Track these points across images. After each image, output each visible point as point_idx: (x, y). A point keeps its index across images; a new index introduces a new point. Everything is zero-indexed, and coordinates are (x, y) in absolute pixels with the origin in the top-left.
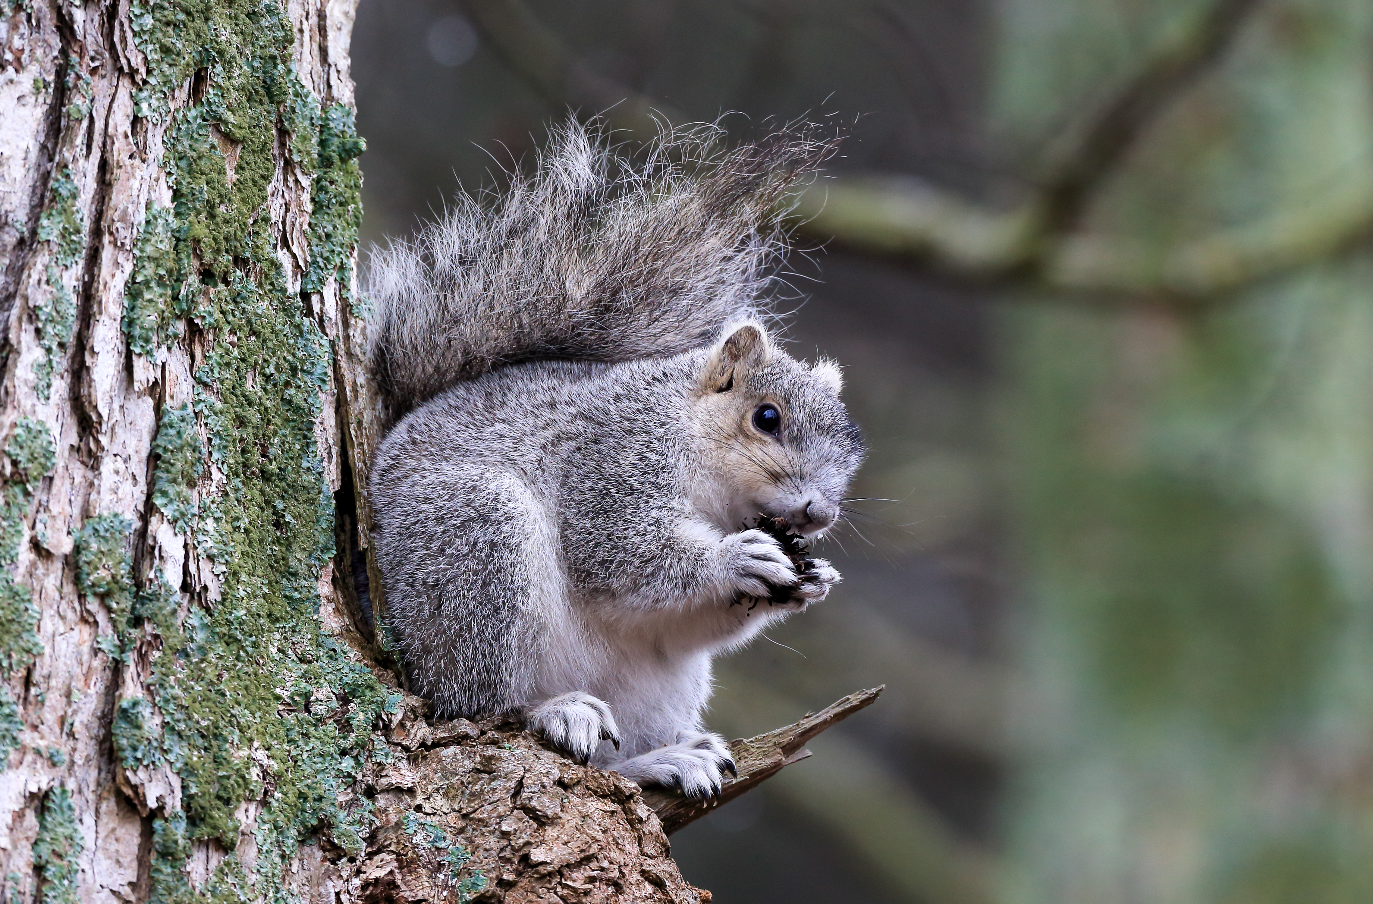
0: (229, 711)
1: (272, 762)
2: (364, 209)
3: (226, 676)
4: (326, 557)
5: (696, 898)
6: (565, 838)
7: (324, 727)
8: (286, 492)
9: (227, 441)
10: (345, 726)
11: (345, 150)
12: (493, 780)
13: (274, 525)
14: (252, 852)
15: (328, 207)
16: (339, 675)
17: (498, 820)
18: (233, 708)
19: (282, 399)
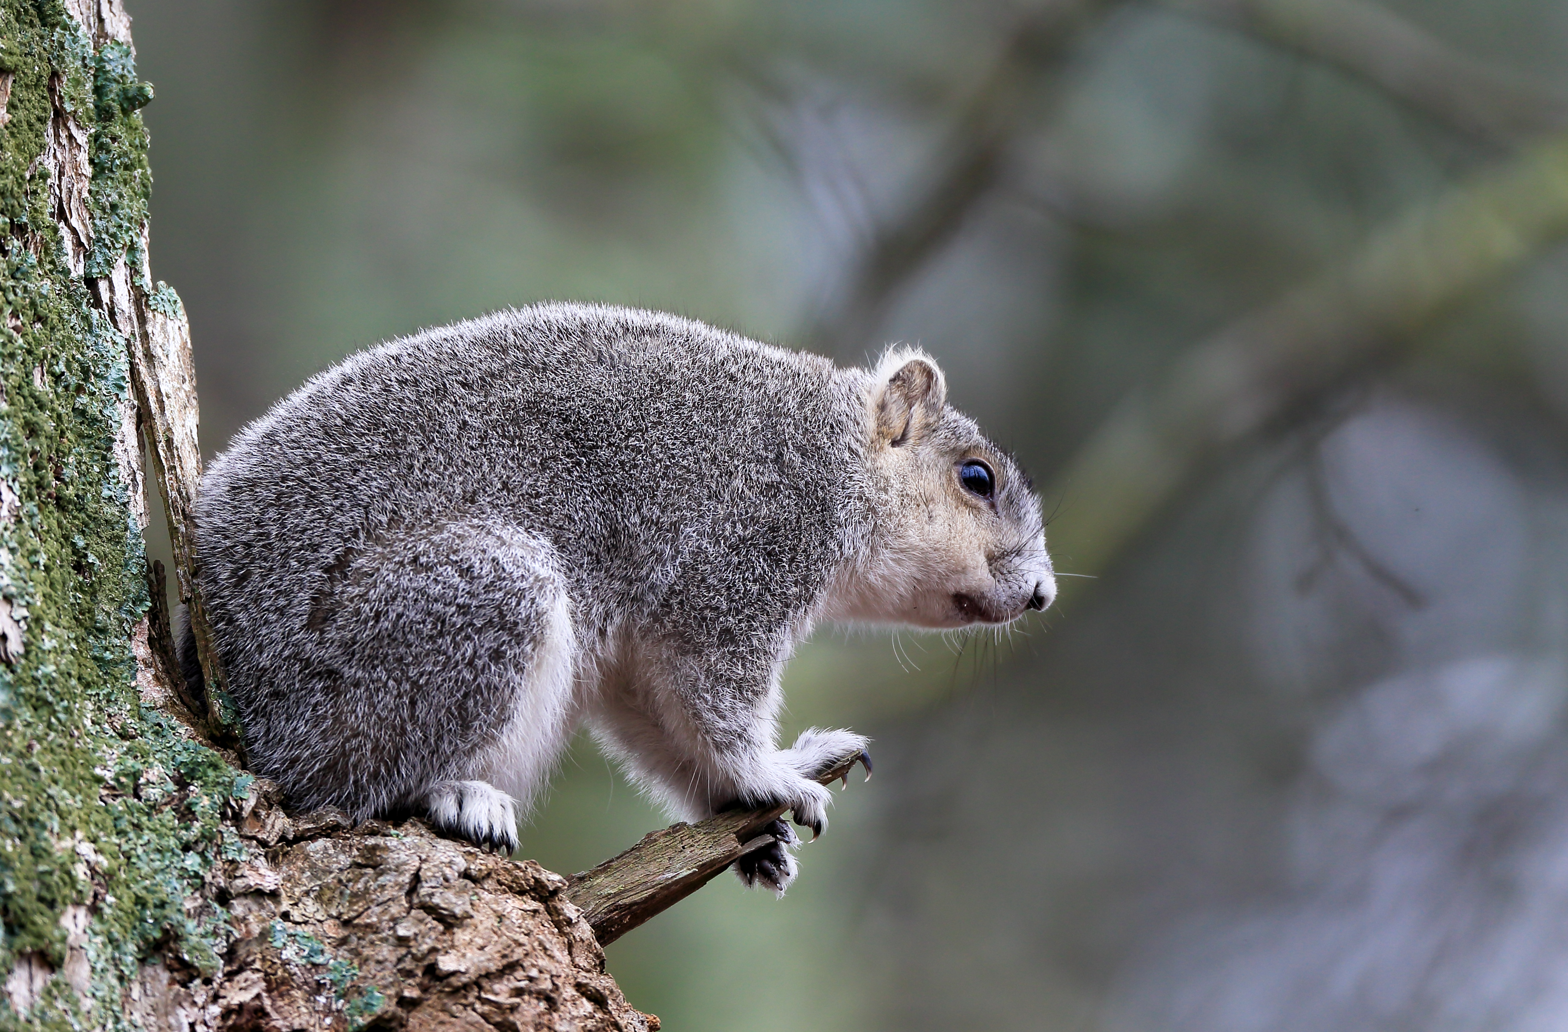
0: (45, 791)
1: (100, 858)
2: (153, 175)
3: (37, 747)
4: (139, 610)
5: (642, 1022)
6: (480, 942)
7: (160, 816)
8: (87, 526)
9: (17, 452)
10: (186, 814)
11: (127, 98)
12: (381, 874)
13: (74, 568)
14: (84, 970)
15: (111, 171)
16: (171, 754)
17: (391, 924)
18: (49, 786)
19: (74, 410)
